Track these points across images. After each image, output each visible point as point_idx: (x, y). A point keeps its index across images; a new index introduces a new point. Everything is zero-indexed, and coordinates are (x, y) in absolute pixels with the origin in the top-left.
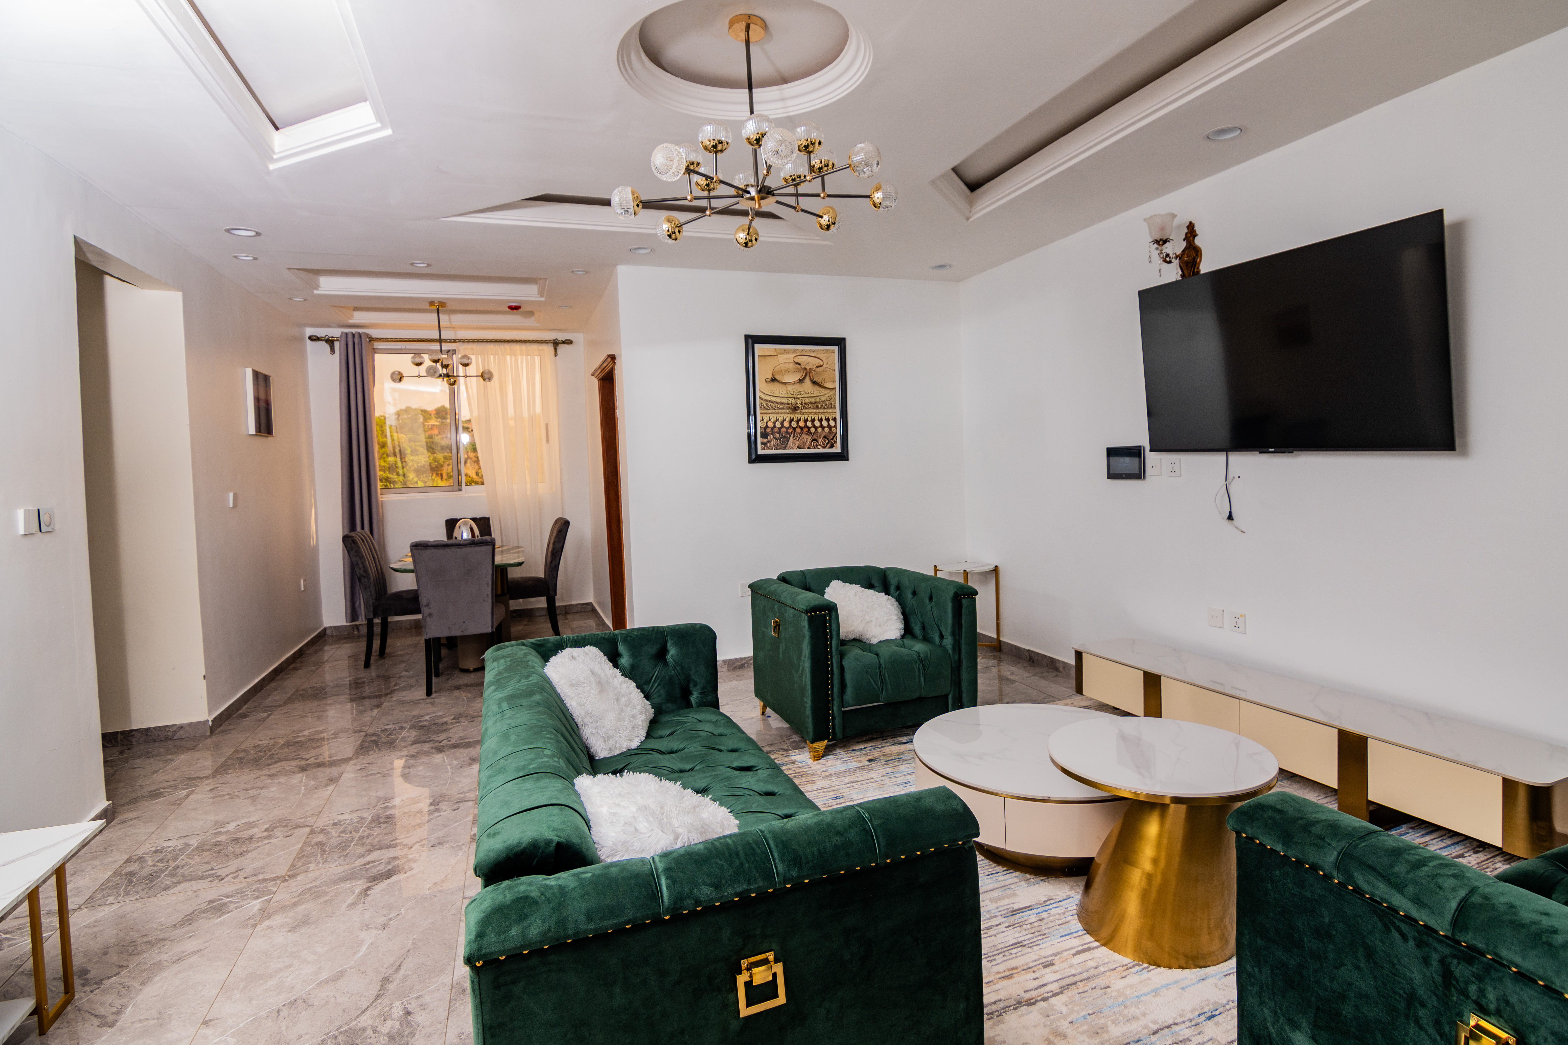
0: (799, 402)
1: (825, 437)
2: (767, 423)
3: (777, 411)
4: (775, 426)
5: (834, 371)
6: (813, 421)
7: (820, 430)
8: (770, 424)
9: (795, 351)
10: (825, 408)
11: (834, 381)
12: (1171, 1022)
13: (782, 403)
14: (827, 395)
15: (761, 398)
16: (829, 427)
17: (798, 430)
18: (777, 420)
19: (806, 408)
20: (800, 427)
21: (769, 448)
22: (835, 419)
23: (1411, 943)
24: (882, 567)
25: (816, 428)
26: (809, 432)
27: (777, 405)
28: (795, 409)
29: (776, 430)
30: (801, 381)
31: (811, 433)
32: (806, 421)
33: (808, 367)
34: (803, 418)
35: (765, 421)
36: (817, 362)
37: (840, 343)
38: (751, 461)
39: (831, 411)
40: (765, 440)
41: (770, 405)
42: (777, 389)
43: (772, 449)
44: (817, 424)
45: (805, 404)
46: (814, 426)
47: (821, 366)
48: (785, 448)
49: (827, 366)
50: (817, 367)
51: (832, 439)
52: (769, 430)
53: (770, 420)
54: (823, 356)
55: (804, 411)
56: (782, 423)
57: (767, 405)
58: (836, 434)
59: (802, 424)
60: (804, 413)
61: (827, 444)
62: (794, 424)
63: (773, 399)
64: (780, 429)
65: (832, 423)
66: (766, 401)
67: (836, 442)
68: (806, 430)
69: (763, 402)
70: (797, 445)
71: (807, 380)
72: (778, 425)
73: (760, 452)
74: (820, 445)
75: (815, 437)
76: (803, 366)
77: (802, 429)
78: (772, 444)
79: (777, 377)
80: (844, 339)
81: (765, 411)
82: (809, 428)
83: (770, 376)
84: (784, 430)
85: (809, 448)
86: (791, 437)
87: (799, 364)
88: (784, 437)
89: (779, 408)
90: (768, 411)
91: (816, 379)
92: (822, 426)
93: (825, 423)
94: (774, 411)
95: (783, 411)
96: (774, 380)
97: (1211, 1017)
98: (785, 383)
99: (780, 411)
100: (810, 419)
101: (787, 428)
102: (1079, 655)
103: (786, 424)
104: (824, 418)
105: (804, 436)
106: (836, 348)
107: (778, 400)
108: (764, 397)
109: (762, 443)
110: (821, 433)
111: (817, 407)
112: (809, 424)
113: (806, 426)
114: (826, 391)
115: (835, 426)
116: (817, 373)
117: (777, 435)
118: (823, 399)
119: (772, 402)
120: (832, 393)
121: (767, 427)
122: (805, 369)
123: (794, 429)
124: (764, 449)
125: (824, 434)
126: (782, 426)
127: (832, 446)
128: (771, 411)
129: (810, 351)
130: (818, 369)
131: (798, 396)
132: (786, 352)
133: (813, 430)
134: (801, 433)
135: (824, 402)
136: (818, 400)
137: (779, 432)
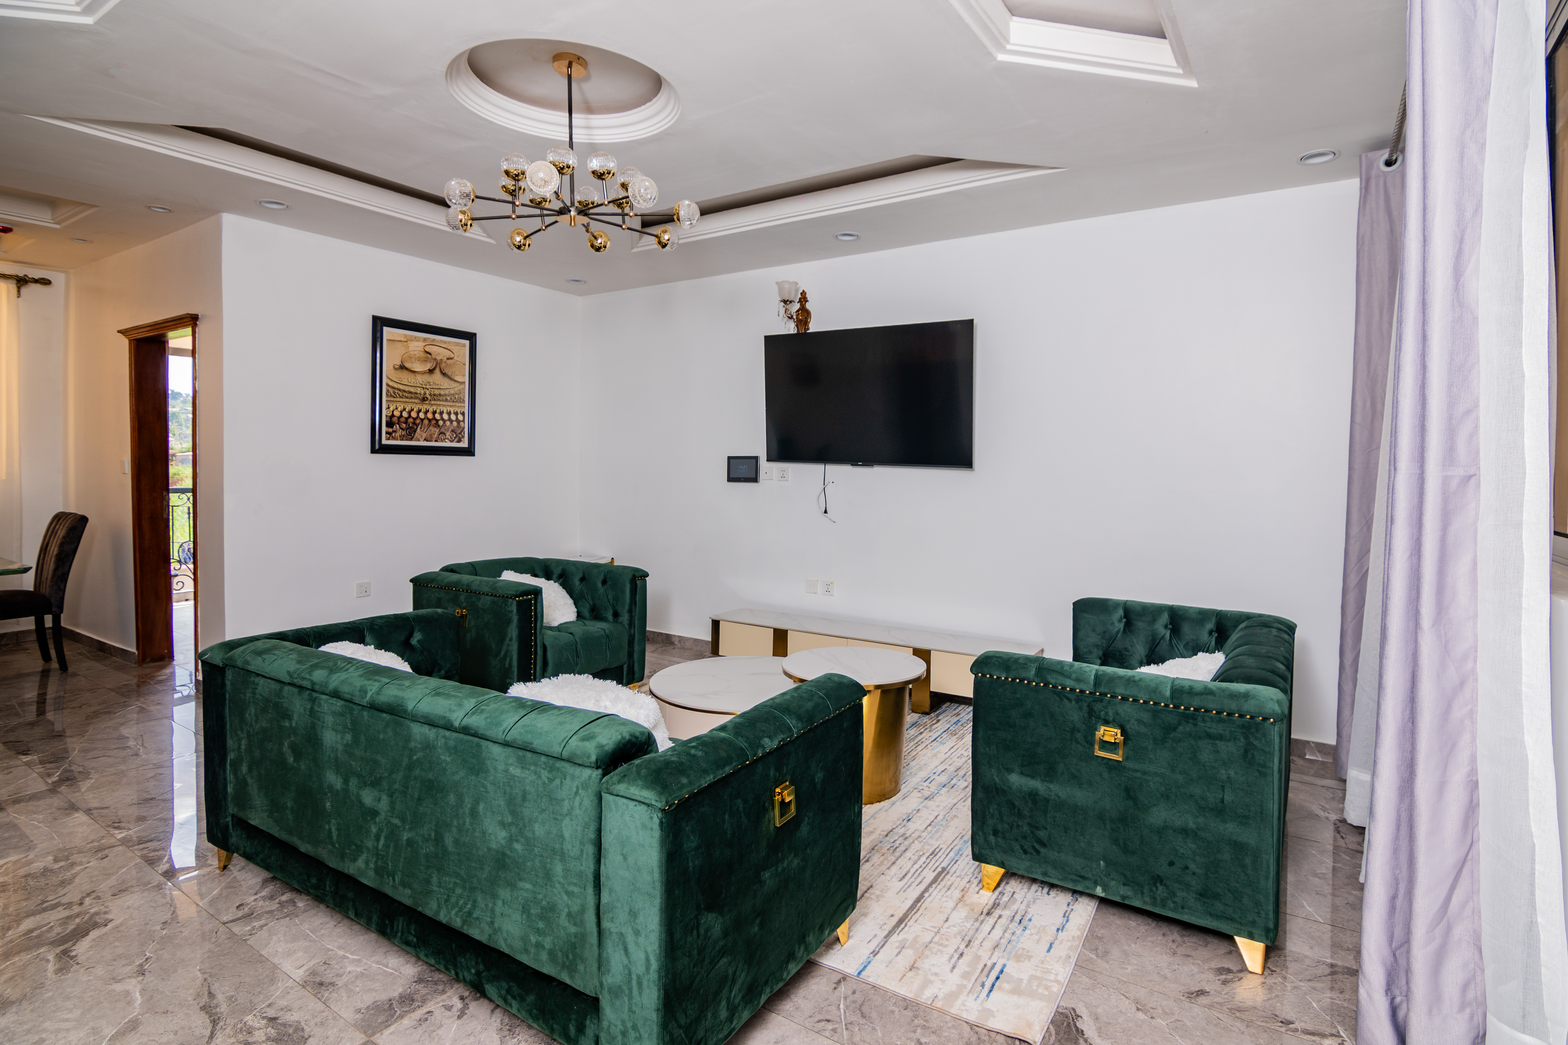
0: (428, 392)
1: (453, 431)
2: (393, 412)
3: (404, 400)
4: (401, 416)
5: (464, 364)
6: (441, 413)
7: (448, 423)
8: (397, 413)
9: (425, 340)
10: (454, 402)
11: (464, 375)
12: (891, 828)
13: (410, 393)
14: (457, 389)
15: (388, 385)
16: (458, 421)
17: (426, 422)
18: (404, 409)
19: (435, 400)
20: (428, 419)
21: (394, 439)
22: (463, 414)
23: (1074, 702)
24: (541, 557)
25: (444, 421)
26: (437, 425)
27: (405, 394)
28: (424, 399)
29: (403, 420)
30: (431, 371)
31: (439, 426)
32: (434, 413)
33: (438, 358)
34: (431, 410)
35: (391, 409)
36: (448, 354)
37: (471, 337)
38: (373, 451)
39: (459, 404)
40: (390, 430)
41: (396, 393)
42: (405, 378)
43: (397, 440)
44: (445, 416)
45: (434, 395)
46: (442, 419)
47: (451, 359)
48: (411, 439)
49: (458, 359)
50: (448, 359)
51: (460, 433)
52: (395, 419)
53: (397, 409)
54: (455, 349)
55: (433, 402)
56: (409, 413)
57: (394, 393)
58: (464, 428)
59: (430, 416)
60: (432, 405)
61: (455, 438)
62: (422, 415)
63: (401, 387)
64: (407, 419)
65: (460, 417)
66: (393, 388)
67: (463, 437)
68: (434, 422)
69: (390, 389)
70: (424, 437)
71: (437, 371)
72: (405, 414)
73: (384, 442)
74: (448, 439)
75: (442, 430)
76: (434, 357)
77: (430, 420)
78: (398, 434)
79: (407, 365)
80: (475, 335)
81: (392, 399)
82: (437, 421)
83: (398, 363)
84: (411, 420)
85: (436, 441)
86: (419, 428)
87: (430, 354)
88: (411, 427)
89: (407, 398)
90: (395, 399)
91: (446, 371)
92: (450, 419)
93: (453, 417)
94: (401, 400)
95: (410, 400)
96: (402, 367)
97: (909, 820)
98: (414, 372)
99: (407, 400)
100: (438, 411)
101: (415, 419)
102: (716, 624)
103: (414, 414)
104: (452, 412)
105: (431, 428)
106: (467, 342)
107: (406, 388)
108: (391, 383)
109: (387, 433)
110: (450, 426)
111: (446, 400)
112: (437, 416)
113: (434, 418)
114: (456, 385)
115: (463, 421)
116: (447, 365)
117: (404, 425)
118: (452, 392)
119: (399, 390)
120: (462, 387)
121: (393, 416)
122: (435, 359)
123: (422, 420)
124: (388, 439)
125: (452, 428)
126: (410, 416)
127: (459, 441)
128: (398, 399)
129: (441, 341)
130: (449, 361)
131: (428, 387)
132: (417, 339)
133: (441, 423)
134: (429, 425)
135: (453, 395)
136: (447, 392)
137: (406, 422)
